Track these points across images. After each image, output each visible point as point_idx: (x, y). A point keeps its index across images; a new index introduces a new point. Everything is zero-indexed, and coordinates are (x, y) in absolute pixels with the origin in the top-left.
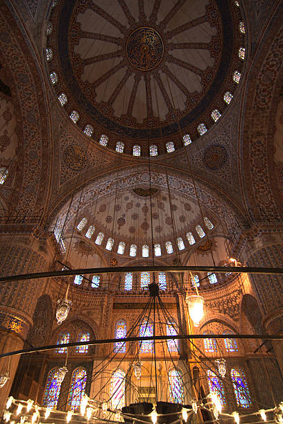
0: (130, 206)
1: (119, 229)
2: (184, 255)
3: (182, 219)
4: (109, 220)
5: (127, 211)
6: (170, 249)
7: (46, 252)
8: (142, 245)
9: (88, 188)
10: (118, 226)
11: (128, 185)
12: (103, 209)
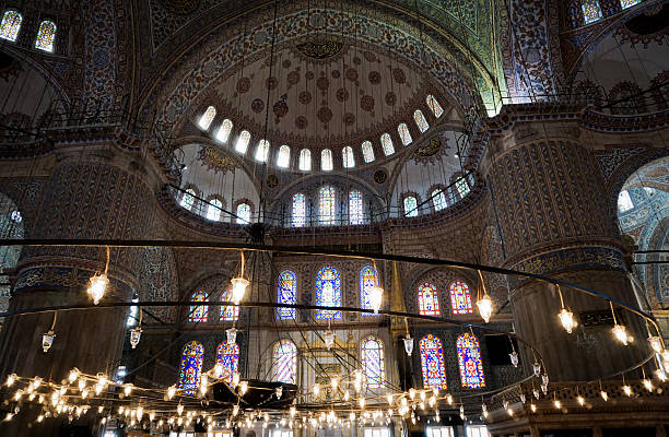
0: (294, 78)
1: (277, 121)
2: (392, 164)
3: (391, 98)
4: (257, 106)
5: (289, 88)
6: (369, 155)
7: (145, 172)
8: (321, 150)
9: (208, 50)
10: (275, 117)
11: (286, 38)
12: (244, 86)
